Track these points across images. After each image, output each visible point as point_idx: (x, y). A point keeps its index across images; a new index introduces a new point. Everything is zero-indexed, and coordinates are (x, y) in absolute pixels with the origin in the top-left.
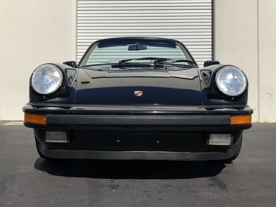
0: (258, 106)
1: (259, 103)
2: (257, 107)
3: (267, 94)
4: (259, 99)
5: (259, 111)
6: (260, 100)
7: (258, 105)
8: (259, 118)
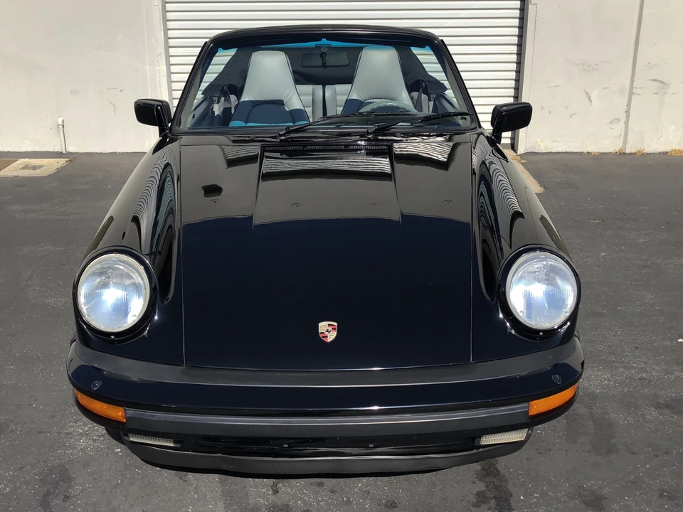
0: (628, 112)
1: (629, 105)
2: (624, 115)
3: (653, 80)
4: (631, 93)
5: (627, 123)
6: (634, 98)
7: (626, 108)
8: (625, 142)
